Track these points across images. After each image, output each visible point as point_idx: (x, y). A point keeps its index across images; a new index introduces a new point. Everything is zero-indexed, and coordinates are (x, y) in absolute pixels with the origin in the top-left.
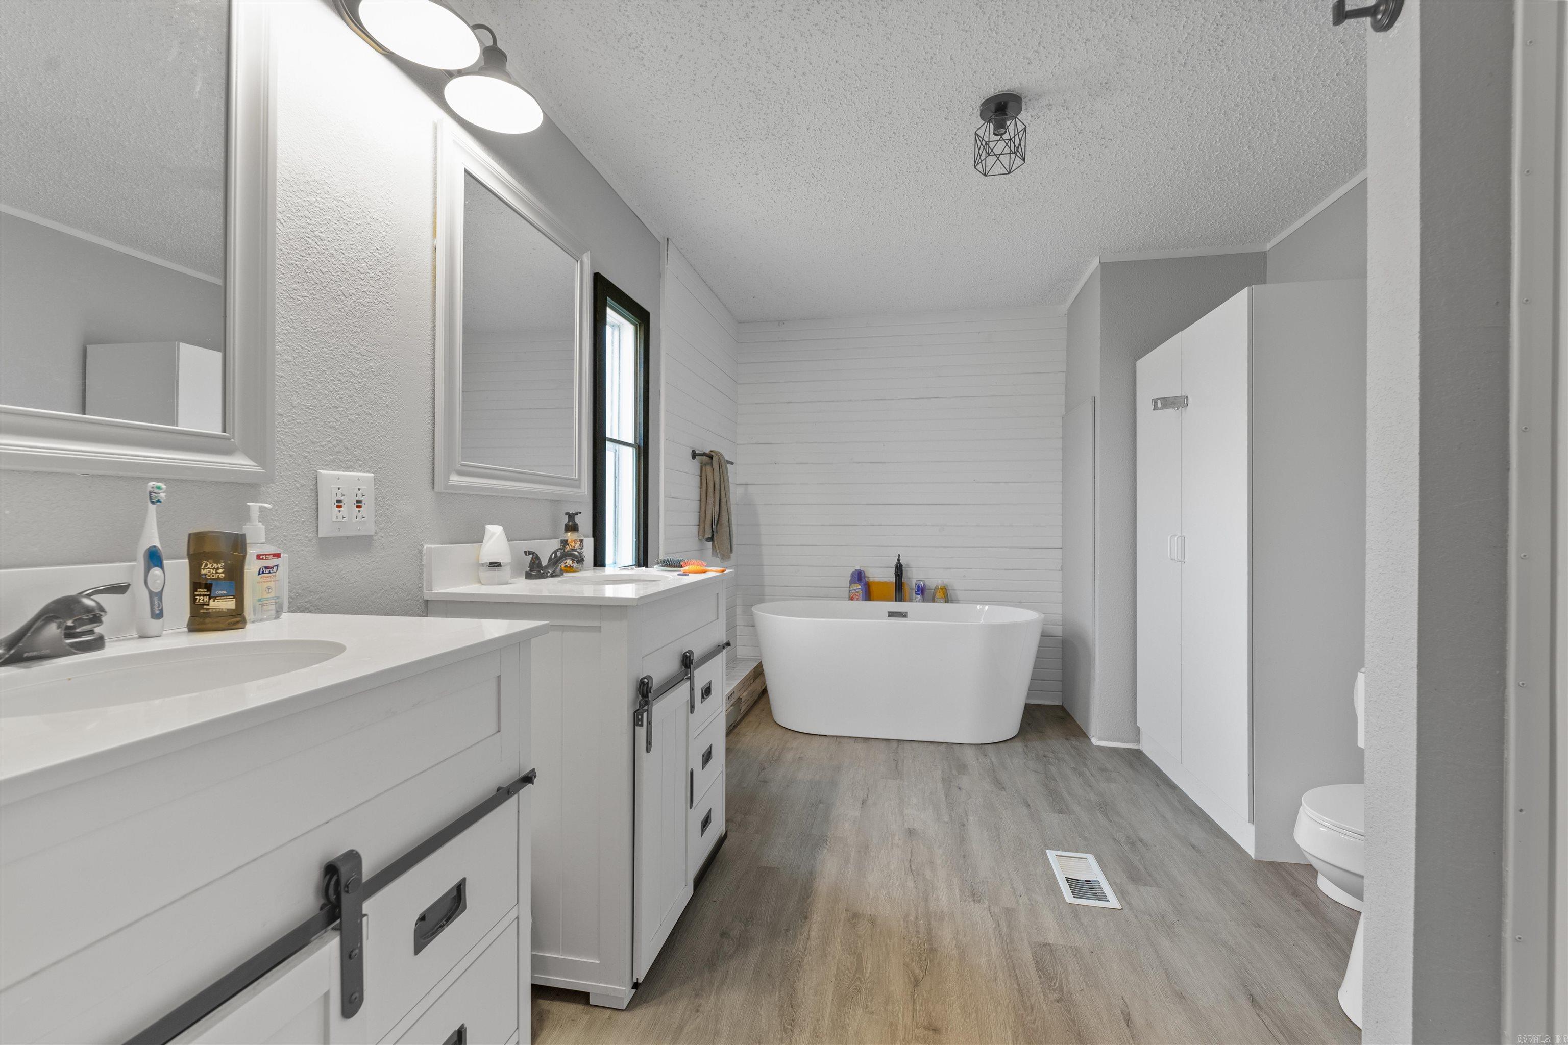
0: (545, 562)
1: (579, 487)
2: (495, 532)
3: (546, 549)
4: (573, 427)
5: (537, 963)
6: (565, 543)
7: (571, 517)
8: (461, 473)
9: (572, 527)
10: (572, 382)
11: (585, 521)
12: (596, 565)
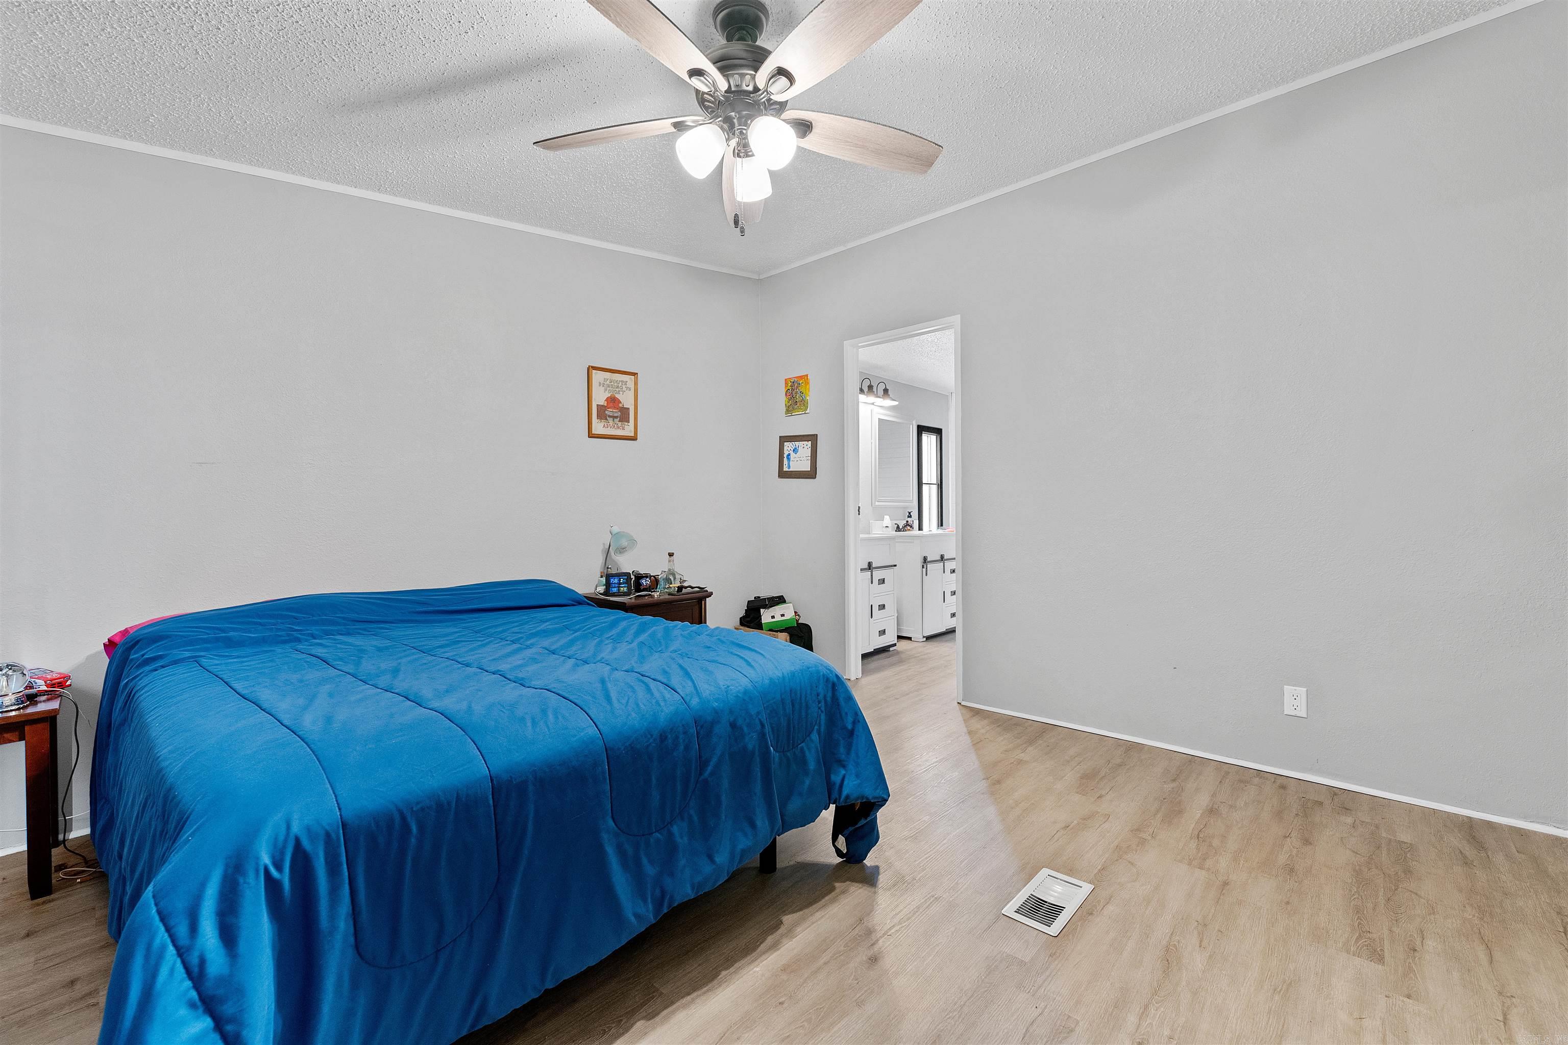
0: (901, 528)
1: (913, 503)
2: (887, 518)
3: (901, 524)
4: (910, 486)
5: (898, 630)
6: (907, 521)
7: (910, 513)
8: (878, 502)
9: (910, 516)
10: (910, 467)
11: (915, 514)
12: (919, 530)
